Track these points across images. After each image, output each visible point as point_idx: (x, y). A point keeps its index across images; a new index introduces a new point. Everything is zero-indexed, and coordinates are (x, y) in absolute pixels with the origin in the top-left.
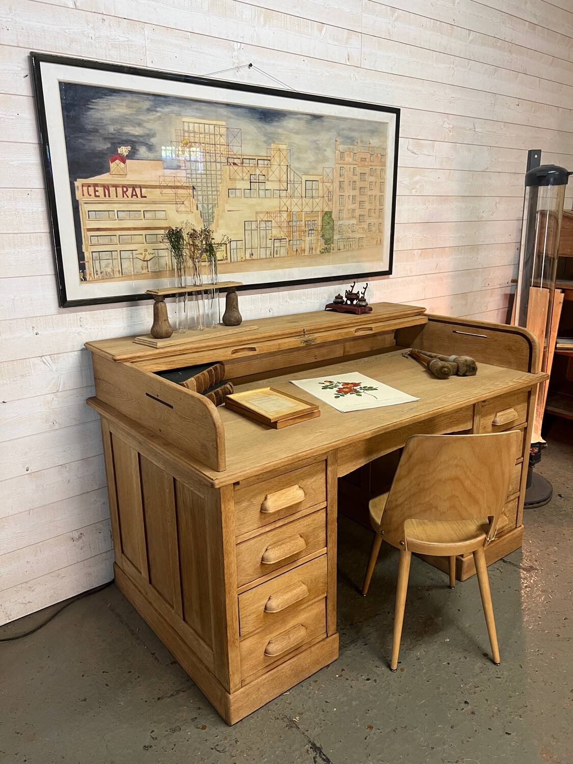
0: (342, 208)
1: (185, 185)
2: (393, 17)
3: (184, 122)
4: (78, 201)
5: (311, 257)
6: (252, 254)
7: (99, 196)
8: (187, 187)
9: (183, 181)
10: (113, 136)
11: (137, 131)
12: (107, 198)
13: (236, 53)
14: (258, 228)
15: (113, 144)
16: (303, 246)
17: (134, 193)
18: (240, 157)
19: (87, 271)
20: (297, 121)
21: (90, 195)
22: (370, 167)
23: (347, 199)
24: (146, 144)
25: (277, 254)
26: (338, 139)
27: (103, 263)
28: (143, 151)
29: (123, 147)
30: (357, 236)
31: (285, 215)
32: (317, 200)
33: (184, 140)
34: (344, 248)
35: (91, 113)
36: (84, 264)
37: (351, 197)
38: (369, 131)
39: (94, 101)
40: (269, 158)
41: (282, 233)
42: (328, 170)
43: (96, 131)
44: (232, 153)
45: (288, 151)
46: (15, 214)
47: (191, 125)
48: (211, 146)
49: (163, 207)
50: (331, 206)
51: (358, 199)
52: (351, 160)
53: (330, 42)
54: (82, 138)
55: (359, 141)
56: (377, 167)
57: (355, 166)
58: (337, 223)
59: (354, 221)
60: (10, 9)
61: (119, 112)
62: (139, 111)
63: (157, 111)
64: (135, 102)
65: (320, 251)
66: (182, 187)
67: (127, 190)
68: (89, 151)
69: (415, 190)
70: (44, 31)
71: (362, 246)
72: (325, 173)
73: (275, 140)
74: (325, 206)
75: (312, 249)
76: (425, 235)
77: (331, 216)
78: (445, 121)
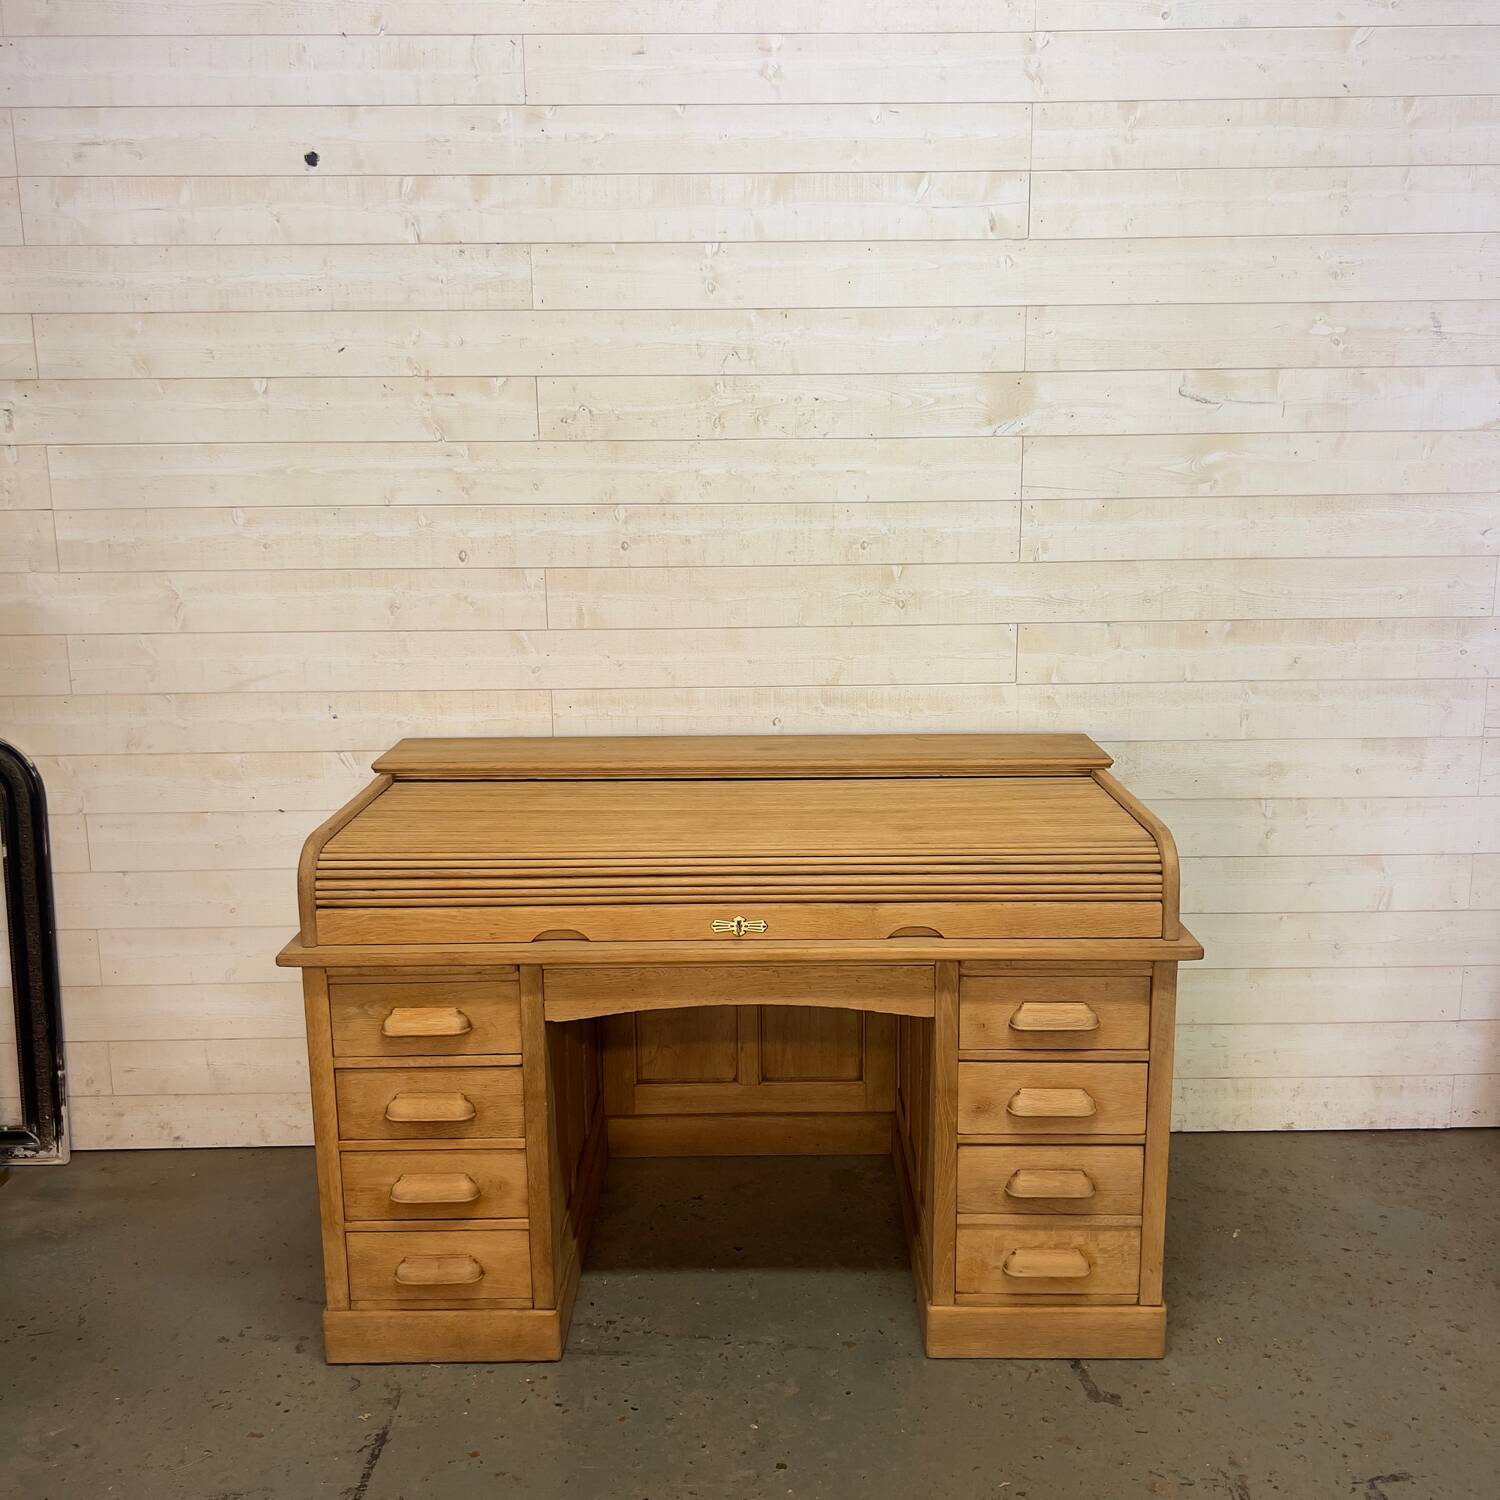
2: (1127, 120)
13: (708, 262)
46: (315, 543)
53: (939, 204)
69: (1208, 484)
70: (370, 283)
76: (1246, 589)
78: (1315, 321)
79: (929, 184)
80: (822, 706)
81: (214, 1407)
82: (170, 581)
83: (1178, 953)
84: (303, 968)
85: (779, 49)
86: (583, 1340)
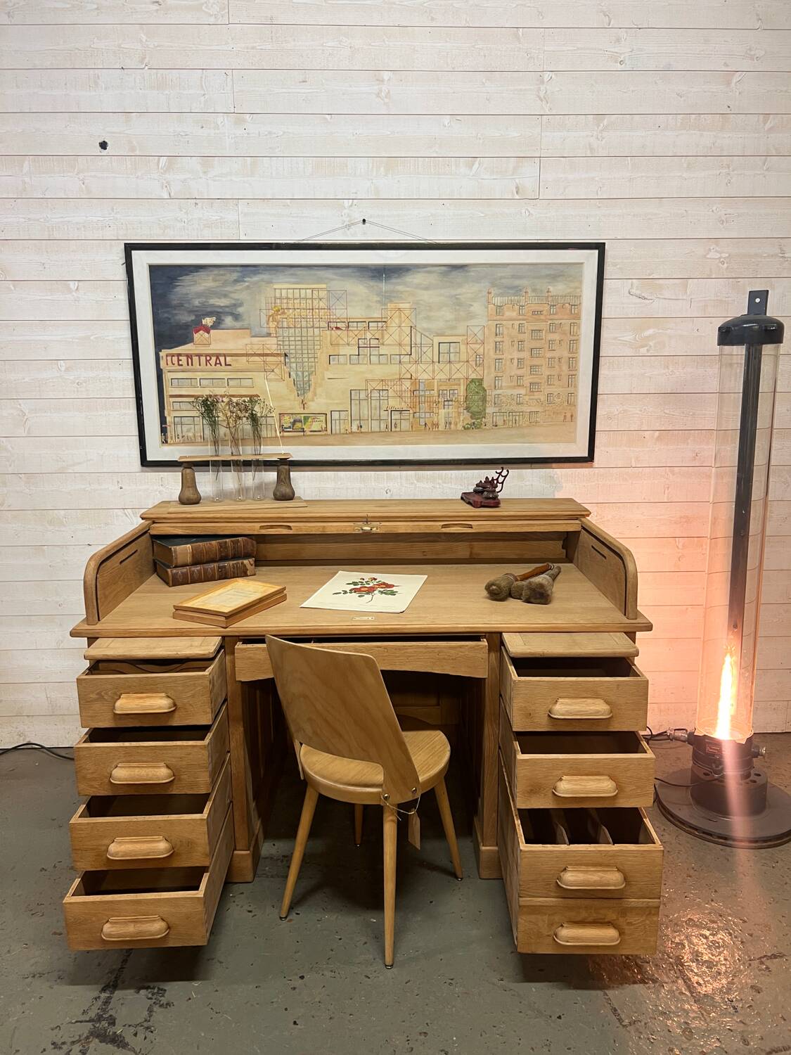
0: (500, 374)
1: (275, 352)
2: (598, 126)
3: (275, 289)
4: (162, 370)
5: (449, 432)
6: (361, 427)
7: (182, 365)
8: (278, 355)
9: (274, 349)
10: (198, 309)
11: (223, 302)
12: (192, 367)
13: (346, 211)
14: (369, 398)
15: (196, 316)
16: (436, 419)
17: (218, 362)
18: (345, 320)
19: (169, 434)
20: (426, 275)
21: (174, 364)
22: (550, 322)
23: (508, 363)
24: (232, 314)
25: (396, 427)
26: (492, 290)
27: (185, 428)
28: (228, 320)
29: (208, 319)
30: (527, 409)
31: (407, 384)
32: (458, 366)
33: (275, 307)
34: (504, 424)
35: (178, 289)
36: (166, 428)
37: (516, 361)
38: (548, 276)
39: (180, 278)
40: (384, 320)
41: (403, 404)
42: (476, 330)
43: (181, 305)
44: (335, 317)
45: (412, 310)
46: (108, 382)
47: (284, 292)
48: (308, 311)
49: (249, 375)
50: (481, 373)
51: (528, 363)
52: (514, 314)
53: (485, 177)
54: (168, 312)
55: (529, 290)
56: (562, 321)
57: (521, 322)
58: (491, 394)
59: (523, 391)
60: (113, 209)
61: (205, 286)
62: (225, 283)
63: (245, 282)
64: (222, 275)
65: (464, 427)
66: (272, 355)
67: (211, 358)
68: (175, 324)
69: (646, 349)
70: (140, 223)
71: (537, 422)
72: (469, 332)
73: (393, 299)
74: (470, 372)
75: (450, 423)
76: (668, 412)
77: (481, 384)
78: (710, 250)
79: (479, 164)
80: (415, 482)
81: (33, 914)
82: (20, 405)
83: (637, 627)
84: (88, 638)
85: (389, 80)
86: (267, 868)
